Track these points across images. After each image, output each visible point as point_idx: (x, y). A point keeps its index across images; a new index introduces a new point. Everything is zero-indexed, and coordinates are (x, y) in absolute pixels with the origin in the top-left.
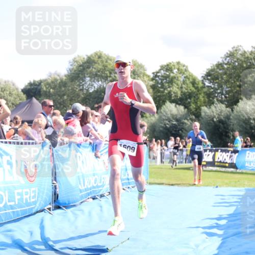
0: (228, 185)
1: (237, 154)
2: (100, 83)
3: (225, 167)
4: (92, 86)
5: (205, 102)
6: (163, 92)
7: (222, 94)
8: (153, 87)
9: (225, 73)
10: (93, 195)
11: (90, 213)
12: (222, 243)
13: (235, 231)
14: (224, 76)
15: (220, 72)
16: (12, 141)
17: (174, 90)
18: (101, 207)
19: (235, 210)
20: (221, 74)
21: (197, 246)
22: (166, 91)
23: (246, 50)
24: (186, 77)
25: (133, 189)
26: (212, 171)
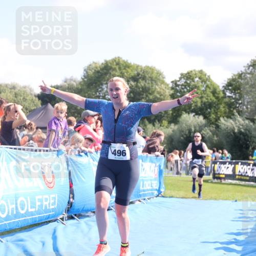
3: (245, 180)
5: (225, 113)
8: (173, 96)
15: (242, 81)
16: (26, 148)
19: (255, 226)
24: (207, 86)
25: (149, 201)
26: (231, 184)
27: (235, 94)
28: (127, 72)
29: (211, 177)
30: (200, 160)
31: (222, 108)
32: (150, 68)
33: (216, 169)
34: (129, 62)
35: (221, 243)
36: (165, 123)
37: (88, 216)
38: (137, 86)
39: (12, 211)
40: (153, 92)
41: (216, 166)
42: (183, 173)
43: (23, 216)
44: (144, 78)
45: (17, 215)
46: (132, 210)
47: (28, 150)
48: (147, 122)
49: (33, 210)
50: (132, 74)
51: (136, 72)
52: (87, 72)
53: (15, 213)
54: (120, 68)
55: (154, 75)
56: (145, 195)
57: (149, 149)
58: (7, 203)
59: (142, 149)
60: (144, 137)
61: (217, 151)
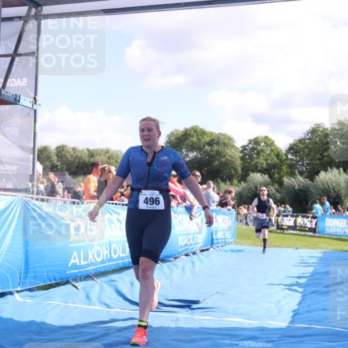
0: (307, 247)
1: (316, 220)
2: (195, 153)
3: (305, 231)
4: (188, 155)
5: (287, 173)
6: (251, 163)
7: (303, 166)
8: (242, 158)
9: (307, 148)
10: (186, 252)
11: (183, 268)
12: (302, 300)
13: (314, 289)
14: (306, 150)
15: (302, 146)
16: (118, 202)
17: (260, 161)
18: (193, 263)
19: (314, 271)
20: (303, 148)
21: (279, 301)
22: (253, 163)
23: (326, 128)
24: (272, 150)
25: (221, 248)
26: (292, 234)
27: (296, 157)
28: (204, 138)
29: (275, 228)
30: (265, 215)
31: (285, 169)
32: (223, 135)
33: (279, 221)
34: (205, 129)
35: (285, 285)
36: (235, 181)
37: (170, 261)
38: (211, 150)
39: (107, 256)
40: (225, 155)
41: (280, 219)
42: (251, 224)
43: (115, 260)
44: (218, 143)
45: (111, 259)
46: (208, 256)
47: (119, 204)
48: (220, 181)
49: (124, 255)
50: (208, 140)
51: (210, 139)
52: (169, 138)
53: (109, 257)
54: (197, 136)
55: (226, 141)
56: (218, 243)
57: (223, 204)
58: (102, 249)
59: (216, 204)
60: (218, 194)
61: (281, 206)
